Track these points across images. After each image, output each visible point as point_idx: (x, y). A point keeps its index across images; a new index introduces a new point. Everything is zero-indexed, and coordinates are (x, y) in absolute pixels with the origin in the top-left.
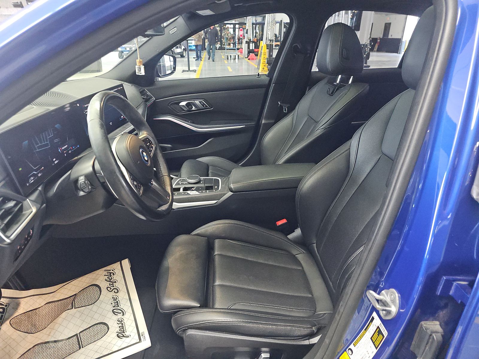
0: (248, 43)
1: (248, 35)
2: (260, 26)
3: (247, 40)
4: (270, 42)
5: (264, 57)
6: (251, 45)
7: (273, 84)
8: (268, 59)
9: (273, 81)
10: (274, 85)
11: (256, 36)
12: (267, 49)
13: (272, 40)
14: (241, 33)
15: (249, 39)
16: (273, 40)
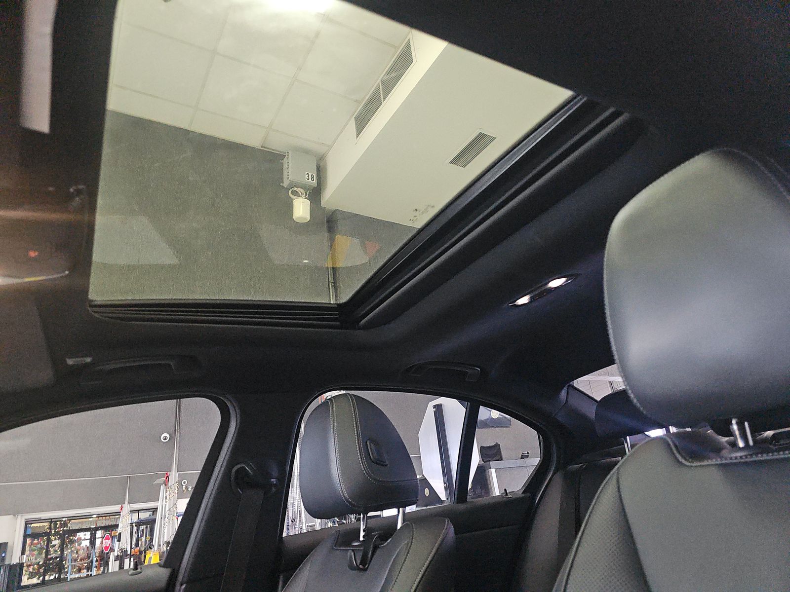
0: (120, 559)
1: (122, 543)
2: (147, 527)
3: (119, 554)
6: (127, 561)
7: (182, 585)
9: (180, 578)
10: (184, 586)
11: (137, 545)
14: (107, 543)
15: (122, 551)
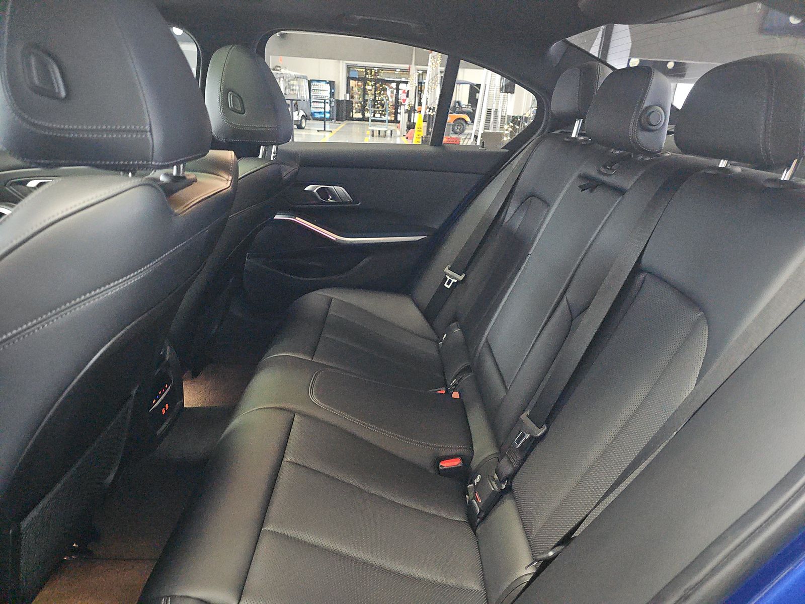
1: (410, 99)
4: (429, 111)
5: (418, 135)
6: (413, 115)
8: (424, 139)
12: (423, 121)
13: (432, 108)
16: (434, 108)
